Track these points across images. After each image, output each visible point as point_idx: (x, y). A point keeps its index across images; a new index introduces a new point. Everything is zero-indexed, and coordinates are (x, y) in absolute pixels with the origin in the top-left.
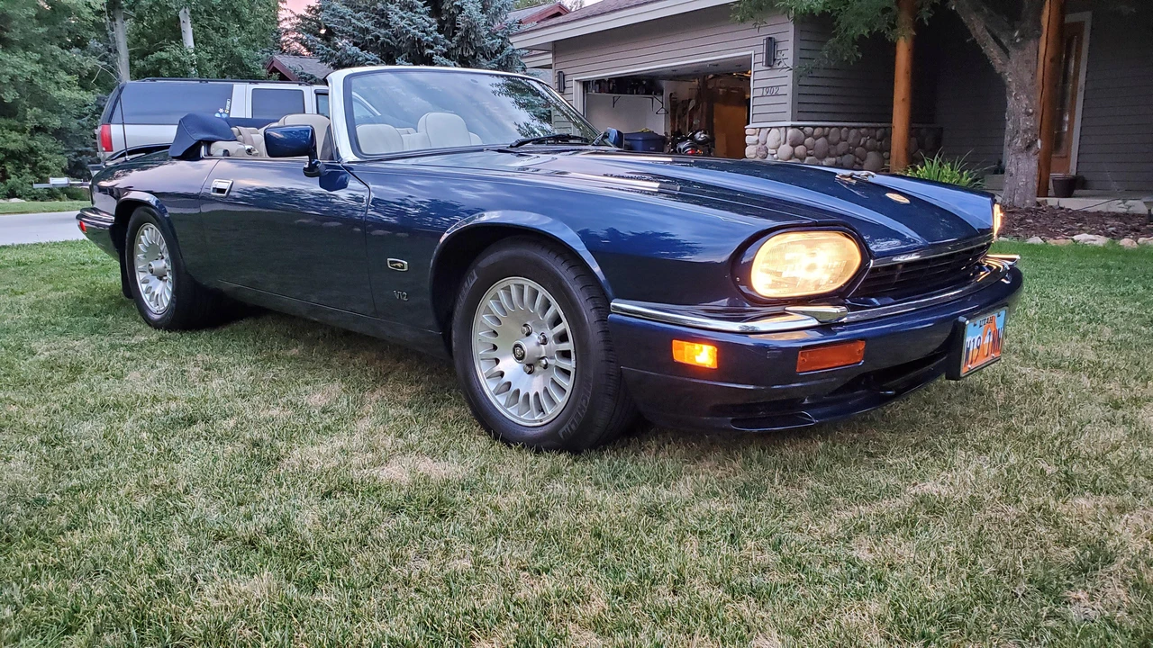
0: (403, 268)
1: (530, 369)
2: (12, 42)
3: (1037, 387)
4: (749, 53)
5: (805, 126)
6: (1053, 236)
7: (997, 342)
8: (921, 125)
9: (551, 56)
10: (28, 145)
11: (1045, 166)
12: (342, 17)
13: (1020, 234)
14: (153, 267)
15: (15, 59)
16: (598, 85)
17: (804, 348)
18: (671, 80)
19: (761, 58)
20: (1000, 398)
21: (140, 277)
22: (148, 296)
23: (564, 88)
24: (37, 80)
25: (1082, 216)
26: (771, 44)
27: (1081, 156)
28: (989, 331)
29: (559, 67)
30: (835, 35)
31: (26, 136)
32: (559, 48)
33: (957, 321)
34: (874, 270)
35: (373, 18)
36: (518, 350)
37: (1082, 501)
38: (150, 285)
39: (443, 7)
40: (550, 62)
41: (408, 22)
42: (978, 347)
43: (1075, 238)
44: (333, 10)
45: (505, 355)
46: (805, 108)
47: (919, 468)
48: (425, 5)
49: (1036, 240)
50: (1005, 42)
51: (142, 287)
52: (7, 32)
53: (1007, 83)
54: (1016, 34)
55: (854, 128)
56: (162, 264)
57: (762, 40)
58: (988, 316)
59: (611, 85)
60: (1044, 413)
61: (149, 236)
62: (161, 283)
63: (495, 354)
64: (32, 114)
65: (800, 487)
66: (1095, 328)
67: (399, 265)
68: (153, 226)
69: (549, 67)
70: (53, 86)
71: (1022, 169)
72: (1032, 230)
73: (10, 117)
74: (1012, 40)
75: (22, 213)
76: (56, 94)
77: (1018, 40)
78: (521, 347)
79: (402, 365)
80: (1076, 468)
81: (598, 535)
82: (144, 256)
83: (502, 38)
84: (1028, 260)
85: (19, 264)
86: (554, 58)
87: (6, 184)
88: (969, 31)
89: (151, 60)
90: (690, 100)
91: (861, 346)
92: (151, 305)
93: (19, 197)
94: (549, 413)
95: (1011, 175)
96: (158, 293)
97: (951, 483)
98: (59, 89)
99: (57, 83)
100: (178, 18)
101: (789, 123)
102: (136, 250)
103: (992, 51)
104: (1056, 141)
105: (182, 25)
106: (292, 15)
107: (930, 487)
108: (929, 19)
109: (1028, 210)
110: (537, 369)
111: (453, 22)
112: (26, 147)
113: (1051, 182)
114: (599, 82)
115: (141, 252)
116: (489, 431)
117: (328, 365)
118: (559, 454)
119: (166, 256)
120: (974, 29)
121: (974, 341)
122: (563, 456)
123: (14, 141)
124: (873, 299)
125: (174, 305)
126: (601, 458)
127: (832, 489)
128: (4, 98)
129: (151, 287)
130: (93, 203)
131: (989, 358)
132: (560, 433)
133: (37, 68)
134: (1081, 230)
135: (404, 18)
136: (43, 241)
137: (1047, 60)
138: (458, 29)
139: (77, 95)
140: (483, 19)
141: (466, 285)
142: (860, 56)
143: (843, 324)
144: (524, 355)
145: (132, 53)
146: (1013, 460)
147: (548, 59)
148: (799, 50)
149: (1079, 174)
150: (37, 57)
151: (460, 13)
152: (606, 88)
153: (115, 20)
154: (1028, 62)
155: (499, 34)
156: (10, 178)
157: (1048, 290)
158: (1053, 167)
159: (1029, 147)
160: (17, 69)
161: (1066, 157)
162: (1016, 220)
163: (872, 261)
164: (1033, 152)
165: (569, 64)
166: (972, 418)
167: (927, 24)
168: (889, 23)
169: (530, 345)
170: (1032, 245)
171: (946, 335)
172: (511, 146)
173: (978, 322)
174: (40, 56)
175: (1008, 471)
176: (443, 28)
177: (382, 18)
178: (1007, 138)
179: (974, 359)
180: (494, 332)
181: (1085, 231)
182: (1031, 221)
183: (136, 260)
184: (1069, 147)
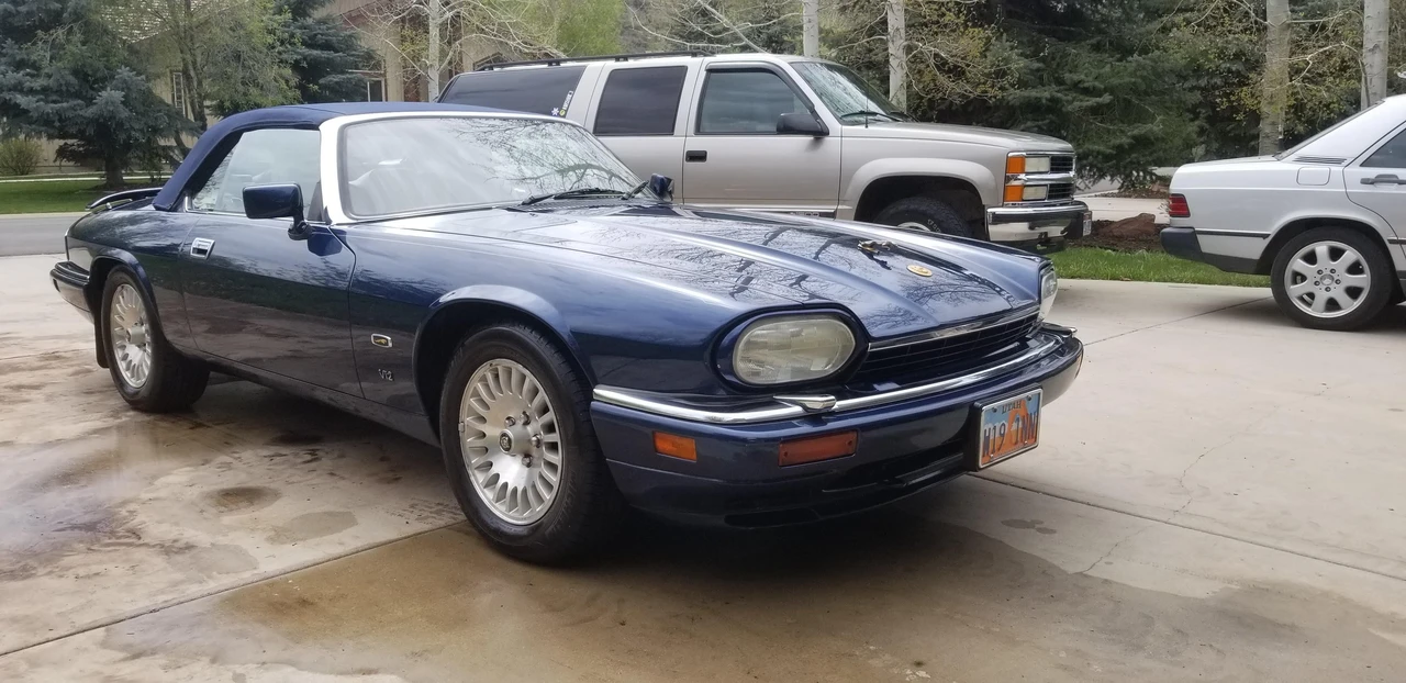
0: (387, 344)
7: (1029, 428)
17: (786, 440)
28: (1017, 416)
33: (973, 406)
34: (875, 354)
36: (504, 438)
38: (127, 351)
42: (1002, 435)
67: (383, 341)
91: (853, 437)
121: (994, 429)
130: (68, 258)
131: (1020, 446)
143: (833, 413)
163: (870, 344)
172: (523, 204)
173: (1000, 408)
179: (997, 448)
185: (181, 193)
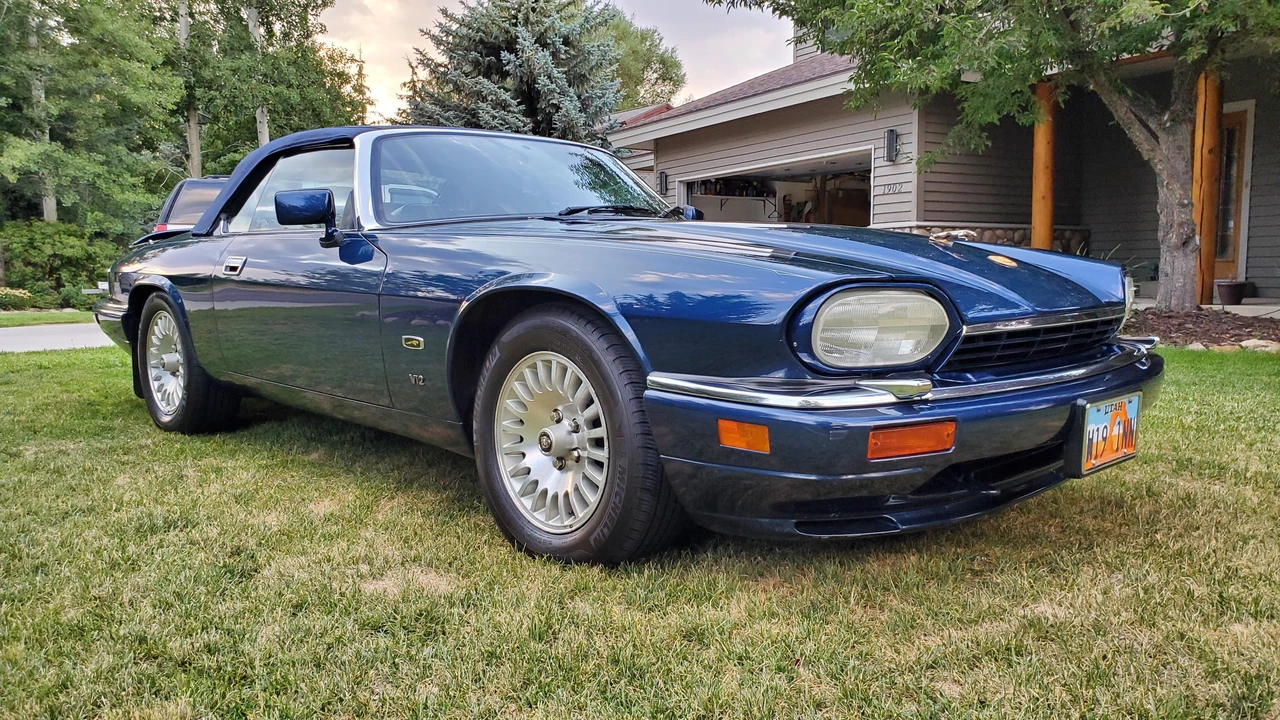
0: (418, 345)
1: (561, 464)
2: (75, 142)
3: (1189, 500)
4: (869, 147)
5: (932, 227)
6: (1217, 342)
7: (1129, 436)
8: (1063, 227)
9: (652, 156)
10: (87, 252)
11: (1208, 271)
12: (429, 117)
13: (1178, 340)
14: (165, 361)
15: (78, 160)
16: (703, 187)
17: (877, 428)
18: (785, 181)
19: (882, 152)
20: (1143, 510)
21: (152, 373)
22: (159, 395)
23: (667, 189)
24: (100, 182)
25: (1251, 321)
26: (893, 137)
27: (1250, 259)
28: (1118, 420)
29: (661, 167)
30: (961, 122)
31: (84, 242)
32: (661, 146)
33: (1075, 404)
34: (969, 339)
35: (463, 118)
36: (544, 439)
37: (1237, 628)
38: (162, 381)
39: (539, 106)
40: (652, 163)
41: (501, 122)
42: (1104, 439)
43: (1243, 344)
44: (421, 110)
45: (531, 446)
46: (930, 207)
47: (1032, 587)
48: (519, 104)
49: (1197, 346)
50: (1153, 126)
51: (154, 385)
52: (71, 132)
53: (1157, 171)
54: (1166, 118)
55: (989, 229)
56: (175, 357)
57: (883, 133)
58: (1116, 401)
59: (718, 186)
60: (1198, 528)
61: (163, 326)
62: (173, 379)
63: (522, 448)
64: (93, 219)
65: (882, 609)
66: (1265, 437)
67: (415, 342)
68: (166, 314)
69: (650, 169)
70: (116, 189)
71: (1179, 270)
72: (1191, 336)
73: (70, 222)
74: (1161, 125)
75: (72, 323)
76: (119, 197)
77: (1168, 125)
78: (548, 437)
79: (433, 471)
80: (1232, 590)
81: (616, 662)
82: (158, 350)
83: (602, 139)
84: (1187, 367)
85: (40, 367)
86: (656, 158)
87: (60, 293)
88: (1111, 113)
89: (224, 161)
90: (806, 202)
91: (951, 428)
92: (162, 405)
93: (73, 307)
94: (581, 516)
95: (1167, 275)
96: (170, 391)
97: (1071, 605)
98: (123, 192)
99: (121, 185)
100: (255, 118)
101: (914, 224)
102: (149, 343)
103: (1137, 135)
104: (1221, 244)
105: (258, 125)
106: (381, 119)
107: (1045, 609)
108: (1064, 101)
109: (1188, 315)
110: (570, 463)
111: (550, 122)
112: (84, 253)
113: (1216, 288)
114: (705, 182)
115: (154, 345)
116: (511, 540)
117: (349, 471)
118: (592, 566)
119: (179, 347)
120: (1117, 111)
121: (1098, 430)
122: (596, 570)
123: (71, 247)
124: (969, 376)
125: (184, 403)
126: (641, 573)
127: (922, 612)
128: (63, 201)
129: (163, 385)
131: (1120, 454)
132: (592, 539)
133: (99, 169)
134: (1250, 336)
135: (496, 117)
136: (78, 347)
137: (1205, 151)
138: (554, 129)
139: (142, 199)
140: (581, 119)
141: (488, 365)
142: (990, 144)
143: (926, 401)
144: (551, 445)
145: (205, 156)
146: (1152, 578)
147: (649, 160)
148: (923, 143)
149: (1250, 280)
150: (101, 158)
151: (557, 112)
152: (713, 191)
153: (188, 121)
154: (1180, 148)
155: (600, 136)
156: (64, 286)
157: (1208, 398)
158: (1217, 271)
159: (1185, 244)
160: (79, 170)
161: (1233, 261)
162: (1173, 325)
163: (965, 327)
164: (1190, 248)
165: (675, 164)
166: (1107, 534)
167: (1063, 107)
168: (1019, 106)
169: (559, 433)
170: (1193, 351)
171: (1062, 423)
172: (560, 214)
173: (1103, 408)
174: (105, 158)
175: (1146, 591)
176: (539, 128)
177: (474, 118)
178: (1161, 234)
179: (1099, 453)
180: (521, 421)
181: (1254, 337)
182: (1191, 326)
183: (148, 354)
184: (1236, 250)
185: (218, 216)
